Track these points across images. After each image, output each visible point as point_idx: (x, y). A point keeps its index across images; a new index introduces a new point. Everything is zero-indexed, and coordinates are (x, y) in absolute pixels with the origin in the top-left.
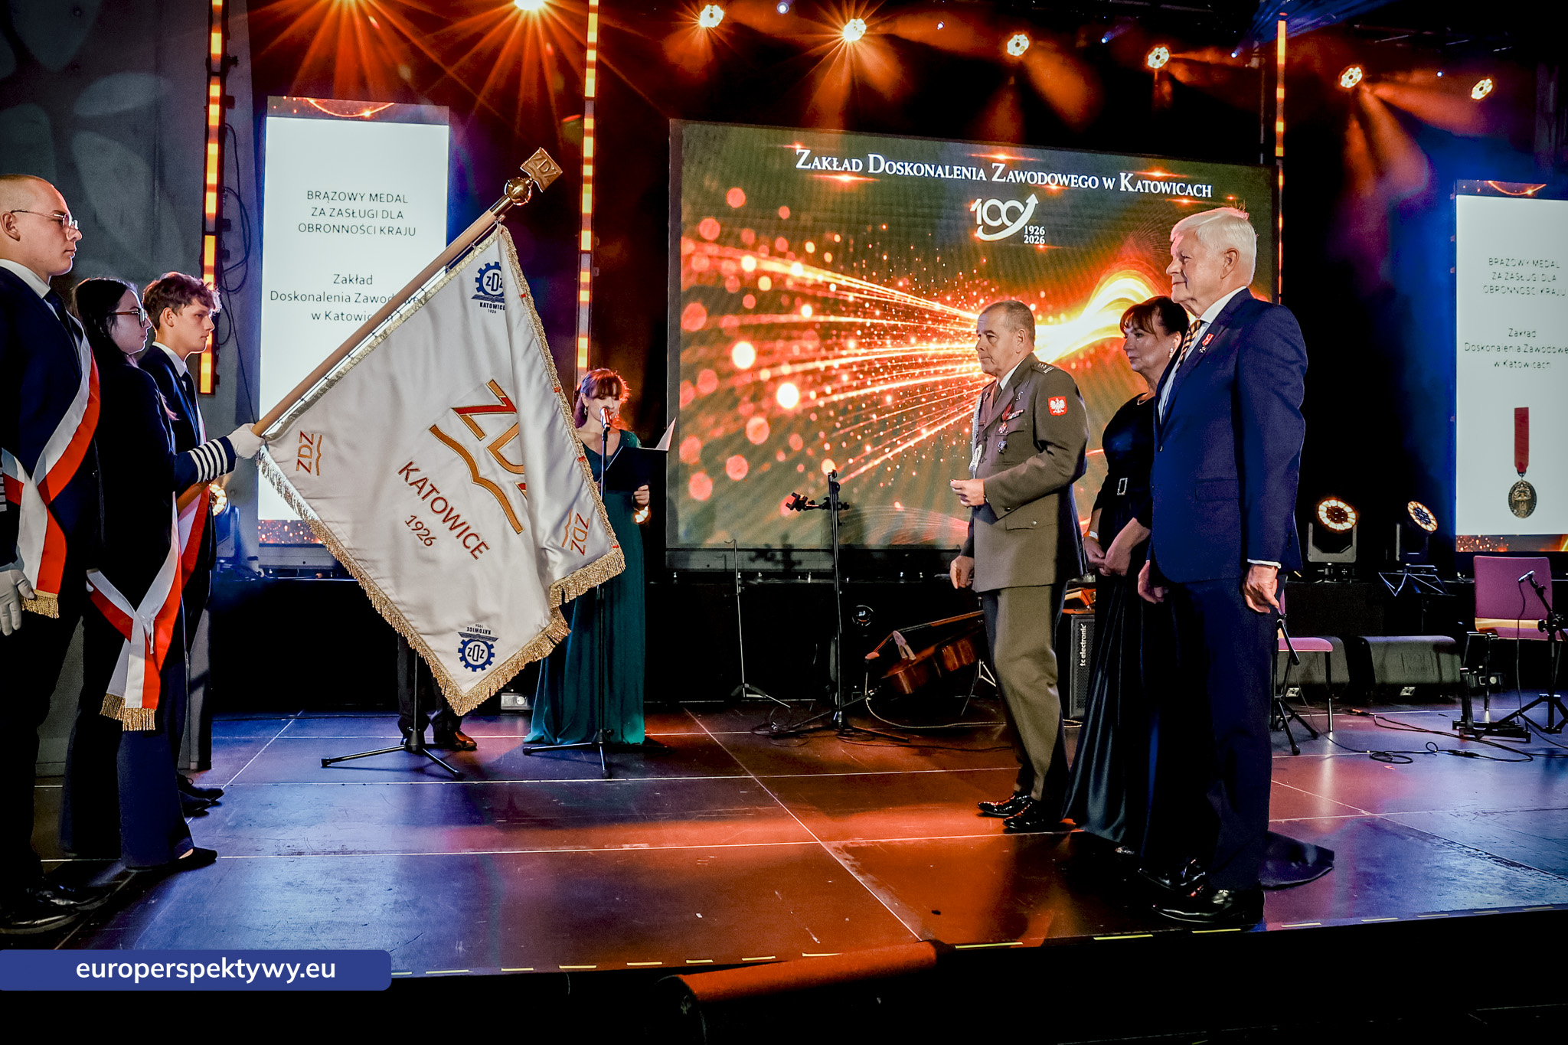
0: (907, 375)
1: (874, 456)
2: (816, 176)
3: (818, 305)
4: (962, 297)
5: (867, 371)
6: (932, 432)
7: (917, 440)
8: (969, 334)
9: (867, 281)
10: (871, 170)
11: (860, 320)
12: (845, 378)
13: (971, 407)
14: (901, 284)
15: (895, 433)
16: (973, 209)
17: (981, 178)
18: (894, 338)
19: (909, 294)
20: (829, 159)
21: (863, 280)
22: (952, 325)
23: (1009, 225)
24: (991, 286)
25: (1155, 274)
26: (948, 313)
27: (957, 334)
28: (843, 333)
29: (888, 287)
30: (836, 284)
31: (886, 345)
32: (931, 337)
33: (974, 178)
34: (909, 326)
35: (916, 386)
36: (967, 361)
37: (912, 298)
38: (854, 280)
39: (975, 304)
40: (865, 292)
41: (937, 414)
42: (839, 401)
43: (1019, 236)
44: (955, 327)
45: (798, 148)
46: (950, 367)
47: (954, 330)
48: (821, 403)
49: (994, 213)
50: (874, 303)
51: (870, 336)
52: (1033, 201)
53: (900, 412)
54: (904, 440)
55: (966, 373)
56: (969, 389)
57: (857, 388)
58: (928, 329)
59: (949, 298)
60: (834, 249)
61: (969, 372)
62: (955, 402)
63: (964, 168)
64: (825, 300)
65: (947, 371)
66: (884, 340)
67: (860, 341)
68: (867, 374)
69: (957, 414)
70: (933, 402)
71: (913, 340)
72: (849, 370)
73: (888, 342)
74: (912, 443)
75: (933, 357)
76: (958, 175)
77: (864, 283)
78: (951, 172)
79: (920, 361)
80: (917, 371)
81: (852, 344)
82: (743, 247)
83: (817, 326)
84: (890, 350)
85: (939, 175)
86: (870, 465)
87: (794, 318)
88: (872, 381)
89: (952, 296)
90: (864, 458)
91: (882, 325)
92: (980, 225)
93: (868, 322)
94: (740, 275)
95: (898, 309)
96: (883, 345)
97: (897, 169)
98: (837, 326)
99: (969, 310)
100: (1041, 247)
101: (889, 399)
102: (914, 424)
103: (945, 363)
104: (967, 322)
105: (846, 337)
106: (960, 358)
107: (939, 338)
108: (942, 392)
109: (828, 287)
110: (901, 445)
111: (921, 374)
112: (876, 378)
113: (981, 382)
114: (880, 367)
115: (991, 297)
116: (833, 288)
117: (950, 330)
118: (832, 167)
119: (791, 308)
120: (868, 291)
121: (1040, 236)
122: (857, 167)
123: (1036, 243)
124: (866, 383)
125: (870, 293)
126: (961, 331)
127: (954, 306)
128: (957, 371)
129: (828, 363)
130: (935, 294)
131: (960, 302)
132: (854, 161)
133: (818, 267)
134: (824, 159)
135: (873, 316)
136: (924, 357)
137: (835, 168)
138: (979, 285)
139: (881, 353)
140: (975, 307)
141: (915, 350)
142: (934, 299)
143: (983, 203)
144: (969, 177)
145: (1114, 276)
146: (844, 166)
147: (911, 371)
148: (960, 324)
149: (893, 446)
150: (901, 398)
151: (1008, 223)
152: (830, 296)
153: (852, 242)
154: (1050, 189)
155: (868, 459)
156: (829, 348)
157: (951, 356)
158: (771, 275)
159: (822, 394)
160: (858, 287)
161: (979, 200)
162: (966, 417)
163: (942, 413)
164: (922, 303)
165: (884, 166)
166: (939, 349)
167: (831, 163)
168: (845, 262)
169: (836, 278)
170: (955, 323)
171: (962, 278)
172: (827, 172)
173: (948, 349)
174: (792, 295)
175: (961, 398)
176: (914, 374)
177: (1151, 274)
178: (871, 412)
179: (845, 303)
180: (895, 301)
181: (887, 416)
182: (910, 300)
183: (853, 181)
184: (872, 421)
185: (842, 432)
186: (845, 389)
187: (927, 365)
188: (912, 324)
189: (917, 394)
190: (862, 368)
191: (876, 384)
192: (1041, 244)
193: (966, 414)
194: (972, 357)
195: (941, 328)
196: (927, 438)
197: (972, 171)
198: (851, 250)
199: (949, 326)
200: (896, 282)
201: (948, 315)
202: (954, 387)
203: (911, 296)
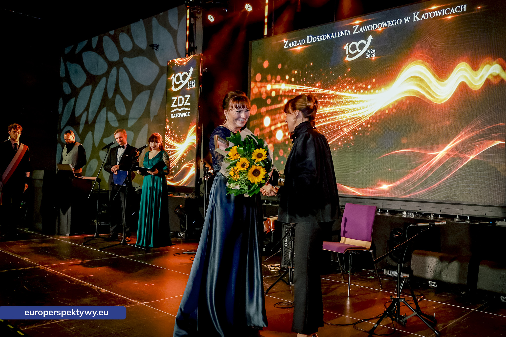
2: (290, 50)
4: (340, 87)
8: (342, 102)
9: (306, 86)
10: (308, 42)
13: (342, 133)
14: (317, 85)
16: (345, 49)
17: (349, 34)
19: (320, 88)
20: (294, 42)
21: (304, 85)
22: (336, 99)
23: (359, 52)
24: (351, 80)
25: (431, 60)
26: (334, 94)
27: (338, 102)
29: (313, 87)
30: (295, 89)
32: (328, 105)
33: (346, 35)
36: (341, 114)
37: (321, 90)
38: (301, 86)
39: (345, 89)
40: (305, 91)
41: (329, 137)
43: (364, 55)
44: (337, 100)
45: (285, 41)
46: (334, 117)
47: (337, 101)
49: (354, 48)
52: (370, 38)
55: (340, 119)
56: (341, 125)
58: (327, 101)
59: (335, 88)
60: (295, 76)
61: (341, 118)
62: (336, 132)
63: (342, 32)
65: (333, 119)
69: (336, 137)
70: (327, 132)
71: (321, 107)
75: (328, 113)
76: (339, 35)
77: (305, 87)
78: (337, 35)
80: (322, 120)
82: (268, 82)
85: (332, 37)
87: (282, 105)
89: (336, 87)
92: (348, 55)
94: (266, 92)
97: (317, 39)
99: (343, 91)
100: (373, 58)
103: (332, 115)
104: (342, 97)
106: (338, 113)
107: (331, 105)
108: (331, 128)
109: (293, 91)
111: (323, 121)
113: (346, 122)
115: (352, 85)
116: (294, 91)
118: (295, 45)
119: (281, 101)
120: (306, 90)
121: (373, 53)
122: (303, 42)
123: (371, 57)
126: (339, 101)
127: (337, 91)
128: (337, 118)
130: (330, 87)
131: (339, 89)
132: (302, 40)
133: (290, 84)
134: (292, 42)
136: (324, 114)
137: (296, 45)
138: (347, 81)
140: (345, 90)
141: (322, 111)
142: (329, 89)
143: (349, 45)
144: (344, 35)
145: (409, 65)
146: (299, 43)
147: (320, 120)
148: (339, 98)
151: (359, 51)
152: (293, 94)
153: (300, 72)
154: (378, 30)
157: (335, 112)
158: (275, 90)
160: (302, 89)
161: (348, 44)
162: (339, 138)
163: (331, 137)
164: (325, 91)
165: (312, 39)
166: (331, 110)
167: (294, 44)
168: (298, 81)
169: (295, 87)
170: (337, 98)
171: (340, 78)
172: (293, 47)
173: (334, 109)
174: (281, 96)
175: (338, 130)
176: (321, 121)
177: (429, 60)
180: (315, 92)
182: (321, 91)
183: (302, 49)
187: (325, 117)
188: (321, 101)
189: (322, 129)
192: (373, 57)
193: (340, 136)
194: (343, 112)
195: (331, 101)
197: (345, 32)
198: (300, 75)
199: (335, 100)
200: (316, 85)
201: (334, 95)
202: (336, 125)
203: (321, 89)
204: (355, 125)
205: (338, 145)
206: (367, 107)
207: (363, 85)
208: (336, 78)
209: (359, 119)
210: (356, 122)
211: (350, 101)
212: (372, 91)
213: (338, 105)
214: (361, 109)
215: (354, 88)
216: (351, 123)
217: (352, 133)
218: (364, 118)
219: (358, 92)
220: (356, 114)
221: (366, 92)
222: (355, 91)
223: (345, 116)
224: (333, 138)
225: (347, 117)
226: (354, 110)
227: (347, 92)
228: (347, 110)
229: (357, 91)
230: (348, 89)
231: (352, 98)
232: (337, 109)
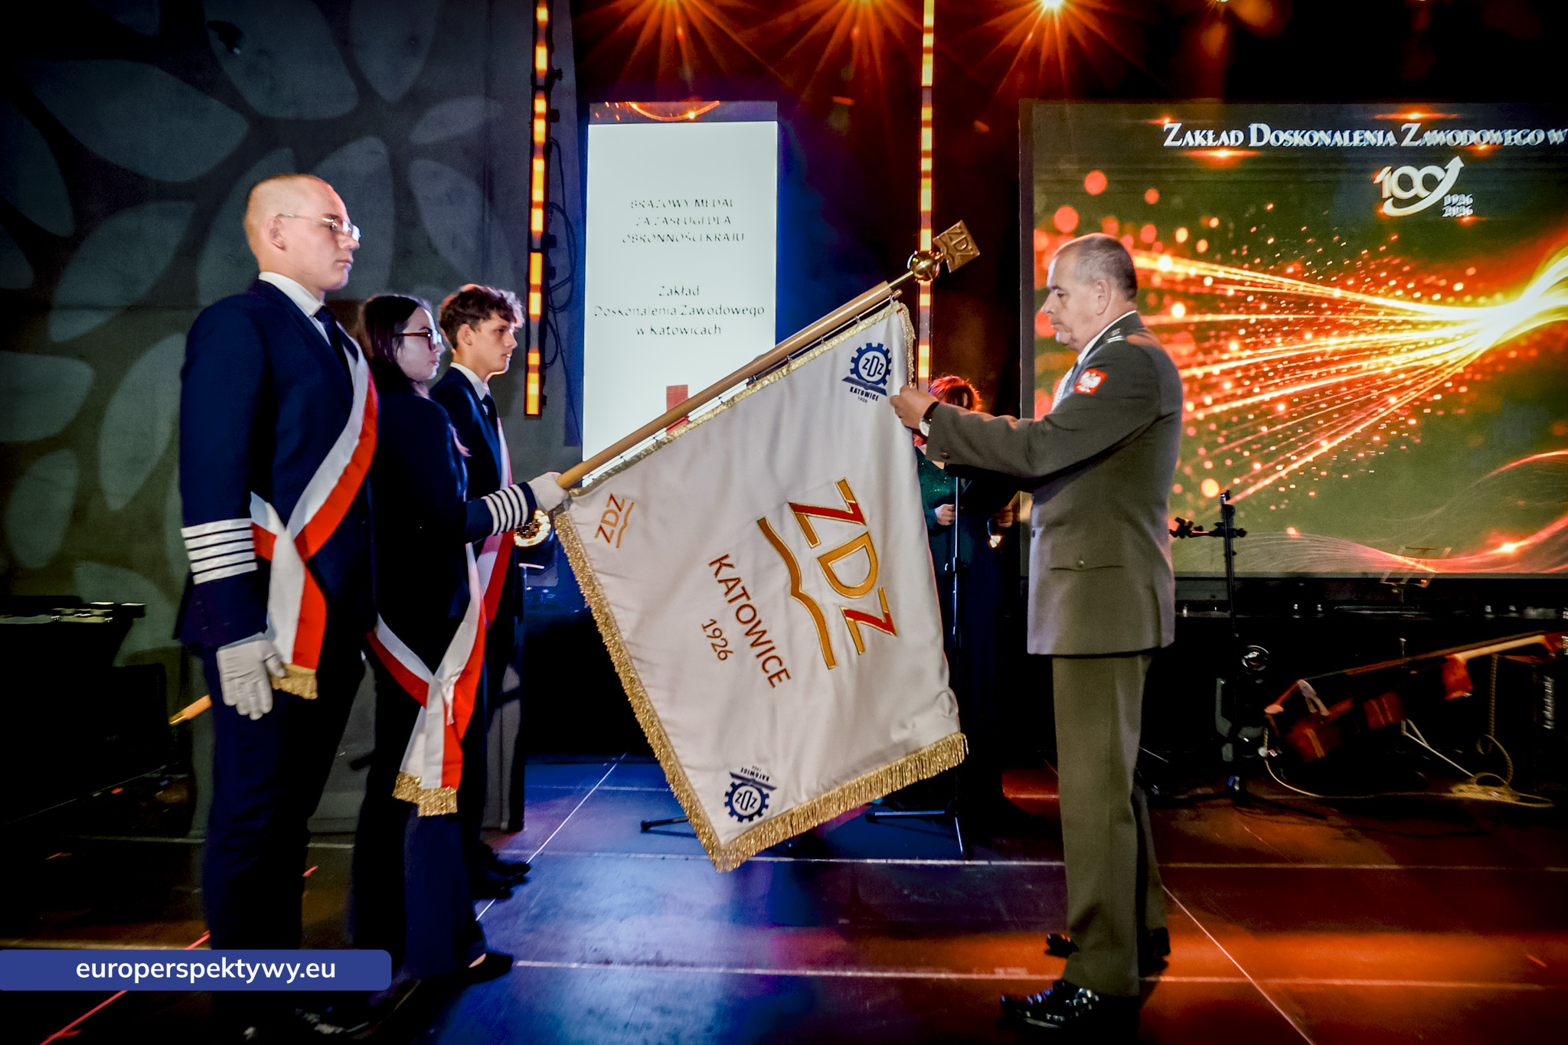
0: (1301, 379)
1: (1265, 474)
2: (1186, 154)
3: (1190, 303)
4: (1368, 280)
5: (1255, 375)
6: (1335, 443)
7: (1316, 453)
8: (1378, 323)
9: (1249, 270)
10: (1254, 142)
11: (1243, 317)
12: (1227, 386)
13: (1381, 410)
14: (1290, 270)
15: (1291, 447)
16: (1378, 180)
17: (1390, 142)
18: (1285, 334)
19: (1301, 281)
20: (1204, 132)
21: (1245, 269)
22: (1356, 314)
23: (1424, 196)
24: (1402, 265)
26: (1350, 299)
27: (1363, 324)
28: (1223, 333)
29: (1275, 275)
30: (1212, 276)
31: (1275, 343)
32: (1331, 330)
33: (1380, 143)
34: (1302, 319)
35: (1314, 390)
36: (1378, 355)
37: (1305, 286)
38: (1234, 270)
39: (1385, 287)
40: (1247, 283)
41: (1339, 422)
42: (1223, 412)
43: (1438, 208)
44: (1360, 316)
45: (1166, 123)
46: (1355, 364)
47: (1359, 320)
48: (1200, 415)
49: (1406, 182)
50: (1259, 295)
51: (1255, 335)
52: (1456, 165)
53: (1296, 421)
54: (1300, 455)
55: (1374, 369)
56: (1379, 388)
57: (1243, 396)
58: (1327, 321)
60: (1210, 235)
61: (1378, 368)
62: (1363, 405)
64: (1198, 297)
65: (1350, 369)
66: (1272, 339)
67: (1243, 341)
68: (1254, 379)
69: (1363, 420)
70: (1336, 407)
71: (1308, 336)
72: (1233, 376)
73: (1278, 340)
74: (1310, 458)
75: (1334, 353)
76: (1360, 141)
77: (1245, 273)
78: (1352, 138)
79: (1318, 359)
80: (1315, 373)
81: (1234, 345)
83: (1192, 328)
84: (1281, 349)
85: (1337, 143)
86: (1260, 485)
87: (1164, 319)
88: (1260, 387)
89: (1356, 280)
90: (1253, 477)
91: (1268, 320)
92: (1388, 198)
93: (1253, 318)
95: (1289, 299)
96: (1272, 344)
97: (1283, 137)
98: (1213, 325)
99: (1376, 294)
100: (1467, 218)
101: (1281, 407)
102: (1312, 436)
103: (1348, 360)
104: (1374, 309)
105: (1227, 338)
106: (1367, 353)
107: (1340, 331)
108: (1347, 395)
109: (1202, 281)
110: (1295, 461)
111: (1320, 376)
112: (1265, 384)
113: (1394, 379)
114: (1269, 371)
115: (1403, 278)
116: (1208, 282)
117: (1355, 320)
118: (1206, 142)
119: (1161, 308)
120: (1251, 282)
121: (1465, 206)
122: (1236, 140)
123: (1460, 214)
124: (1252, 389)
125: (1253, 284)
126: (1368, 320)
127: (1357, 291)
128: (1363, 369)
129: (1206, 369)
130: (1334, 279)
131: (1365, 287)
132: (1233, 133)
133: (1191, 259)
134: (1197, 133)
135: (1258, 311)
136: (1322, 354)
137: (1210, 142)
138: (1388, 264)
139: (1270, 354)
140: (1384, 290)
141: (1312, 347)
142: (1333, 285)
143: (1392, 171)
144: (1374, 143)
146: (1221, 140)
147: (1308, 373)
148: (1365, 312)
149: (1287, 462)
150: (1296, 405)
151: (1424, 193)
152: (1205, 291)
153: (1231, 226)
154: (1479, 149)
155: (1258, 477)
156: (1207, 352)
157: (1356, 351)
159: (1201, 405)
160: (1237, 278)
161: (1387, 169)
162: (1375, 422)
163: (1348, 420)
164: (1318, 290)
165: (1269, 137)
166: (1341, 344)
167: (1205, 138)
168: (1222, 250)
169: (1212, 270)
170: (1359, 311)
171: (1366, 257)
172: (1200, 147)
173: (1352, 343)
174: (1160, 293)
175: (1370, 401)
176: (1311, 375)
178: (1262, 424)
179: (1224, 298)
180: (1284, 291)
181: (1279, 427)
182: (1302, 287)
183: (1233, 158)
184: (1261, 434)
185: (1225, 448)
186: (1228, 398)
187: (1327, 363)
188: (1307, 316)
189: (1315, 399)
190: (1247, 373)
191: (1264, 391)
193: (1376, 419)
194: (1384, 350)
195: (1342, 318)
196: (1329, 450)
197: (1378, 134)
198: (1231, 235)
199: (1352, 315)
200: (1285, 269)
201: (1351, 302)
202: (1360, 387)
203: (1304, 284)
204: (1420, 386)
205: (1374, 443)
206: (1453, 340)
207: (1439, 279)
208: (1353, 254)
209: (1433, 372)
210: (1425, 378)
211: (1405, 322)
212: (1468, 298)
213: (1365, 332)
214: (1435, 345)
215: (1411, 285)
216: (1409, 382)
217: (1414, 409)
218: (1450, 370)
219: (1425, 299)
220: (1425, 358)
221: (1451, 299)
222: (1417, 295)
223: (1388, 362)
224: (1356, 424)
225: (1394, 366)
226: (1417, 348)
227: (1392, 295)
228: (1394, 347)
229: (1422, 295)
230: (1395, 288)
231: (1410, 313)
232: (1364, 341)
